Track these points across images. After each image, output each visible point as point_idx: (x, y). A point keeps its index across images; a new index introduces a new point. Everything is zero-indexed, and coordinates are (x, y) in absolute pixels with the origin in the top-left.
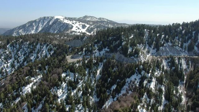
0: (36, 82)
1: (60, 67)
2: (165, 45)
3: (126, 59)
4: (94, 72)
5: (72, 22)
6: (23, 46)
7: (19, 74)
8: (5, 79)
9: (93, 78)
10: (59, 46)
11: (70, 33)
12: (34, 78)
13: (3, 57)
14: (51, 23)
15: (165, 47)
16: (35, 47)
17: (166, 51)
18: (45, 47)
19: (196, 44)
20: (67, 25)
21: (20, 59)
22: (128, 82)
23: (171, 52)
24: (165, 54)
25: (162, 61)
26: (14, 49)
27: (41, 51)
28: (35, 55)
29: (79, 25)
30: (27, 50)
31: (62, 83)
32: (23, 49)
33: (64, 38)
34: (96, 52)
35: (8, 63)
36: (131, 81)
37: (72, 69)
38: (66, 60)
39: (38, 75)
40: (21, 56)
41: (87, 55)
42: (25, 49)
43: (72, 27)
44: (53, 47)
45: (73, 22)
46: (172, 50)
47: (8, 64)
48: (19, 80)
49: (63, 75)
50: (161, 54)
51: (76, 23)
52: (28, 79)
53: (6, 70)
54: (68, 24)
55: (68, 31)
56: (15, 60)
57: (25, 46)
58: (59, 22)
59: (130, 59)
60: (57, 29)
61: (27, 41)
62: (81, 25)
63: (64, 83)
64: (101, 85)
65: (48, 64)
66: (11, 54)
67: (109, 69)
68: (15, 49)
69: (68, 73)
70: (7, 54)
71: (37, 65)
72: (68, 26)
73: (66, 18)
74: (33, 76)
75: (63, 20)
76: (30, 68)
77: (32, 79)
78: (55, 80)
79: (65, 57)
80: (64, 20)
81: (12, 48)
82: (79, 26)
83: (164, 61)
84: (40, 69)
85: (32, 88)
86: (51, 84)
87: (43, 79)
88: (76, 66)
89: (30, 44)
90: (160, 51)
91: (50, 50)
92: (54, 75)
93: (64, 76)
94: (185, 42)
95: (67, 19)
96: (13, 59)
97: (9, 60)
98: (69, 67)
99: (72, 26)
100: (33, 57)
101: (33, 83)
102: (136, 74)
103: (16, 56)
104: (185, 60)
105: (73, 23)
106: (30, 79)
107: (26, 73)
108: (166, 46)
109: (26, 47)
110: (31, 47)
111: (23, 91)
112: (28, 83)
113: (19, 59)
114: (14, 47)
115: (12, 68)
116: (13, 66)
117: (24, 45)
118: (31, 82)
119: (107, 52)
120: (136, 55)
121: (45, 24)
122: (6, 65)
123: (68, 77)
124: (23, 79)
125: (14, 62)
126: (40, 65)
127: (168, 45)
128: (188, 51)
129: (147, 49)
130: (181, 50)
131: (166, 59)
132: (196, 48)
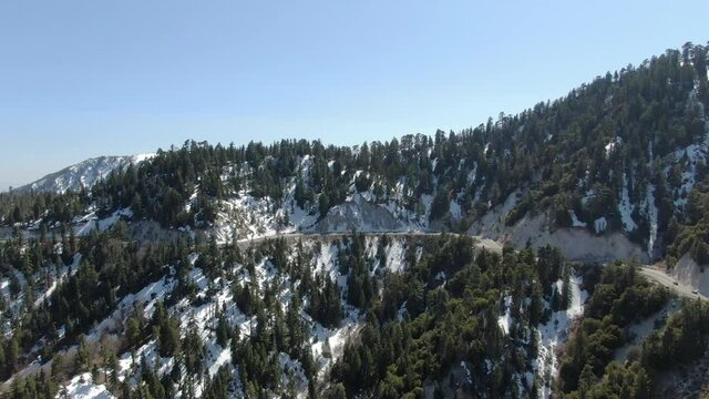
2: (348, 199)
3: (162, 234)
15: (348, 207)
17: (349, 218)
19: (459, 195)
22: (123, 306)
23: (366, 222)
24: (343, 228)
25: (318, 250)
36: (135, 303)
41: (48, 230)
46: (374, 214)
50: (331, 226)
83: (325, 249)
90: (327, 220)
94: (429, 192)
102: (165, 280)
104: (405, 246)
108: (353, 202)
127: (363, 200)
128: (431, 218)
129: (286, 214)
130: (404, 215)
131: (335, 243)
132: (455, 208)
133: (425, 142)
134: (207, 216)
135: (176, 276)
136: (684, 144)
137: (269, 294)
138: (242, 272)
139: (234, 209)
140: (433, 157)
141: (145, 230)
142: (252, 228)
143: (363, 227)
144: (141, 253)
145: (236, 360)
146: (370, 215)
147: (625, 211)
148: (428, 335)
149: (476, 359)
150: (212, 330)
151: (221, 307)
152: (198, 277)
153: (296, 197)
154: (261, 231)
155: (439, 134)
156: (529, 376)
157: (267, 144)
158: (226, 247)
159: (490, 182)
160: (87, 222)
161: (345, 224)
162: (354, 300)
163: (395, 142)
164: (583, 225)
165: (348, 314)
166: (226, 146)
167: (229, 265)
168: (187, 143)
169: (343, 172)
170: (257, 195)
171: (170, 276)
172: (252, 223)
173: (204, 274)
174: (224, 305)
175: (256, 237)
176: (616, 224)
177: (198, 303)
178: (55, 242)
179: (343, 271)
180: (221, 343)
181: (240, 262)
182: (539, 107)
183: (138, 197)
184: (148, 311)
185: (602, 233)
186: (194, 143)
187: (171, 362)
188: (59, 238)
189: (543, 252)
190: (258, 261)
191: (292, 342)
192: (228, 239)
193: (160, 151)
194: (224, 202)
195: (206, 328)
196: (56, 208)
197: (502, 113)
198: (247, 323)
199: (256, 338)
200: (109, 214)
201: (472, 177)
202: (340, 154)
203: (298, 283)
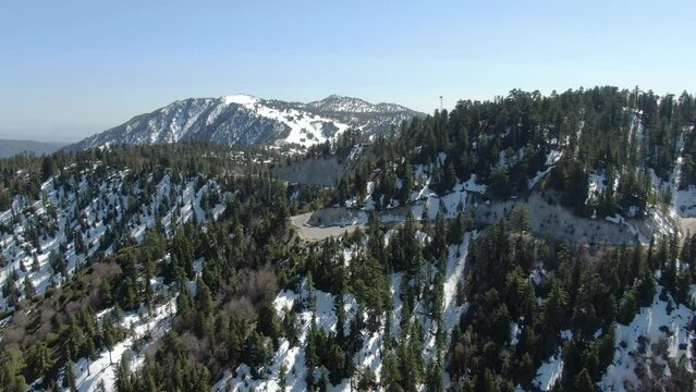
0: (147, 338)
1: (264, 262)
3: (581, 226)
4: (427, 288)
5: (285, 113)
6: (104, 185)
7: (70, 295)
8: (7, 319)
9: (429, 320)
10: (246, 188)
11: (280, 150)
12: (137, 319)
13: (21, 229)
14: (210, 119)
16: (152, 190)
18: (188, 190)
20: (270, 124)
21: (89, 237)
22: (624, 345)
26: (66, 196)
27: (173, 205)
28: (150, 221)
29: (311, 123)
30: (121, 200)
31: (276, 346)
32: (104, 197)
33: (262, 164)
34: (425, 199)
35: (40, 252)
36: (642, 340)
37: (324, 275)
38: (292, 232)
39: (156, 302)
40: (94, 225)
41: (386, 212)
42: (111, 196)
43: (288, 130)
44: (223, 192)
45: (291, 115)
47: (41, 258)
48: (64, 327)
49: (283, 303)
51: (300, 117)
52: (107, 322)
53: (28, 283)
54: (273, 121)
55: (273, 144)
56: (69, 242)
57: (112, 186)
58: (241, 113)
59: (605, 226)
60: (233, 139)
61: (119, 166)
62: (320, 126)
63: (285, 345)
64: (476, 360)
65: (206, 251)
66: (54, 216)
67: (511, 277)
68: (71, 196)
69: (305, 294)
70: (40, 218)
71: (156, 255)
72: (272, 126)
73: (263, 102)
74: (134, 309)
75: (253, 108)
76: (122, 267)
77: (128, 320)
78: (242, 331)
79: (281, 220)
80: (257, 107)
81: (61, 193)
82: (310, 129)
84: (167, 274)
85: (121, 369)
86: (221, 348)
87: (180, 324)
88: (342, 260)
89: (130, 179)
91: (210, 202)
92: (233, 304)
93: (285, 309)
95: (267, 106)
96: (61, 237)
97: (45, 239)
98: (309, 261)
99: (286, 125)
100: (142, 229)
101: (129, 342)
102: (664, 305)
103: (72, 225)
105: (290, 119)
106: (119, 319)
107: (102, 291)
109: (115, 191)
110: (137, 190)
111: (78, 382)
112: (104, 342)
113: (84, 236)
114: (68, 188)
115: (56, 273)
116: (57, 265)
117: (109, 182)
118: (121, 336)
119: (474, 197)
120: (633, 210)
121: (190, 122)
122: (31, 261)
123: (307, 316)
124: (83, 323)
125: (63, 249)
126: (168, 257)
200: (449, 188)
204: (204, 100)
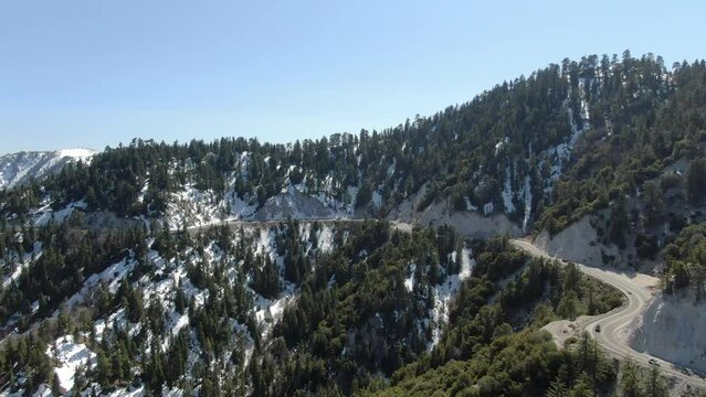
2: (284, 191)
3: (117, 222)
15: (283, 198)
17: (284, 206)
19: (381, 187)
22: (89, 284)
23: (299, 210)
24: (279, 216)
25: (258, 235)
34: (41, 213)
36: (100, 281)
46: (306, 203)
50: (269, 216)
59: (131, 224)
83: (264, 234)
90: (265, 209)
94: (355, 184)
102: (126, 261)
104: (333, 231)
108: (287, 194)
119: (78, 210)
127: (297, 191)
128: (357, 206)
129: (228, 204)
130: (333, 205)
131: (273, 229)
132: (376, 198)
133: (351, 140)
134: (158, 206)
135: (136, 258)
136: (555, 143)
137: (217, 272)
138: (193, 253)
139: (182, 201)
140: (358, 153)
141: (101, 219)
142: (198, 216)
143: (296, 215)
144: (101, 239)
145: (193, 323)
146: (303, 205)
147: (507, 197)
148: (351, 297)
149: (387, 311)
150: (171, 300)
151: (177, 281)
152: (156, 258)
153: (236, 189)
154: (206, 219)
155: (364, 133)
156: (426, 321)
157: (207, 142)
158: (178, 233)
159: (406, 176)
160: (43, 213)
161: (281, 213)
162: (290, 277)
163: (324, 140)
164: (475, 208)
165: (285, 288)
166: (170, 143)
167: (182, 248)
168: (134, 141)
169: (278, 167)
170: (201, 188)
171: (130, 258)
172: (198, 212)
173: (160, 255)
174: (180, 281)
175: (203, 224)
176: (500, 208)
177: (158, 280)
178: (15, 232)
179: (280, 252)
180: (180, 311)
181: (191, 245)
182: (449, 110)
183: (92, 190)
184: (113, 287)
185: (489, 215)
186: (140, 141)
187: (138, 326)
188: (19, 228)
189: (442, 230)
190: (206, 244)
191: (239, 310)
192: (179, 226)
193: (108, 148)
194: (173, 194)
195: (166, 299)
196: (12, 201)
197: (418, 115)
198: (201, 295)
199: (209, 305)
200: (64, 206)
201: (391, 171)
202: (275, 151)
203: (242, 262)
204: (37, 153)
